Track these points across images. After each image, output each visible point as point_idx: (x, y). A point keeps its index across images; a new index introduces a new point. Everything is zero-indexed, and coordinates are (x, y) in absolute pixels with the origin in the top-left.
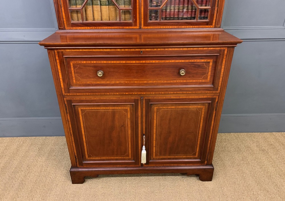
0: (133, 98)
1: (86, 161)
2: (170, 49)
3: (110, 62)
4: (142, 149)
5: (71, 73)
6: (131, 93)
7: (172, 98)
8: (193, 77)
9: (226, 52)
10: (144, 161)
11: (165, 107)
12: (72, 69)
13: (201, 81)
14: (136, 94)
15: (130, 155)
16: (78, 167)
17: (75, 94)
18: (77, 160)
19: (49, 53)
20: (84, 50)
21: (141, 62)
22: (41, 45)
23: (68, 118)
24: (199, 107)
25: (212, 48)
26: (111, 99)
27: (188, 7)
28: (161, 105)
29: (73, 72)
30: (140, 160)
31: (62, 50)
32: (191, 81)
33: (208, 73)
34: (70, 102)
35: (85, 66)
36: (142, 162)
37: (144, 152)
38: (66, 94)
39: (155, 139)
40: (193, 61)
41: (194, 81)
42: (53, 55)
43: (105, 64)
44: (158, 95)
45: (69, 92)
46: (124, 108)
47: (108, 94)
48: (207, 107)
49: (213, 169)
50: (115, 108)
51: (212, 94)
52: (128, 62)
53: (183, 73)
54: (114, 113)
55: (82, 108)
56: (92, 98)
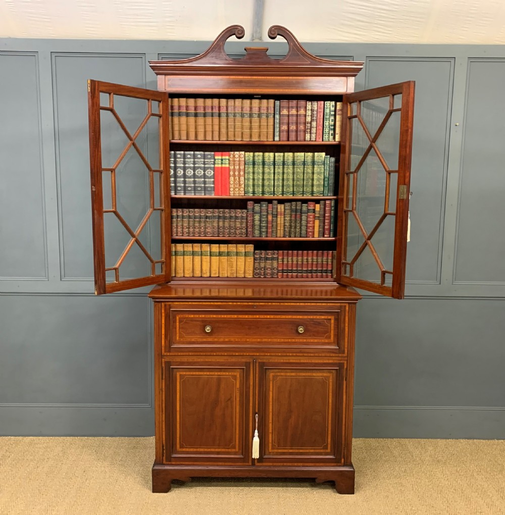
0: (244, 360)
1: (176, 454)
2: (286, 304)
3: (220, 316)
4: (253, 436)
5: (176, 328)
6: (242, 354)
7: (291, 361)
8: (314, 335)
9: (347, 308)
10: (256, 454)
11: (283, 374)
12: (178, 324)
13: (323, 341)
14: (247, 354)
15: (237, 447)
16: (164, 464)
17: (176, 354)
18: (165, 451)
19: (155, 306)
20: (194, 303)
21: (255, 316)
22: (150, 297)
23: (162, 387)
24: (325, 374)
25: (331, 304)
26: (218, 360)
27: (307, 259)
28: (277, 370)
29: (178, 326)
30: (250, 454)
31: (170, 303)
32: (312, 341)
33: (330, 332)
34: (168, 364)
35: (192, 320)
36: (253, 457)
37: (256, 440)
38: (165, 354)
39: (271, 421)
40: (312, 317)
41: (316, 341)
42: (159, 307)
43: (215, 318)
44: (273, 357)
45: (169, 352)
46: (233, 374)
47: (215, 354)
48: (335, 375)
49: (353, 472)
50: (221, 373)
51: (340, 358)
52: (240, 316)
53: (301, 331)
54: (219, 380)
55: (182, 373)
56: (196, 359)
